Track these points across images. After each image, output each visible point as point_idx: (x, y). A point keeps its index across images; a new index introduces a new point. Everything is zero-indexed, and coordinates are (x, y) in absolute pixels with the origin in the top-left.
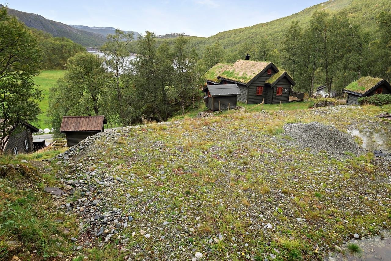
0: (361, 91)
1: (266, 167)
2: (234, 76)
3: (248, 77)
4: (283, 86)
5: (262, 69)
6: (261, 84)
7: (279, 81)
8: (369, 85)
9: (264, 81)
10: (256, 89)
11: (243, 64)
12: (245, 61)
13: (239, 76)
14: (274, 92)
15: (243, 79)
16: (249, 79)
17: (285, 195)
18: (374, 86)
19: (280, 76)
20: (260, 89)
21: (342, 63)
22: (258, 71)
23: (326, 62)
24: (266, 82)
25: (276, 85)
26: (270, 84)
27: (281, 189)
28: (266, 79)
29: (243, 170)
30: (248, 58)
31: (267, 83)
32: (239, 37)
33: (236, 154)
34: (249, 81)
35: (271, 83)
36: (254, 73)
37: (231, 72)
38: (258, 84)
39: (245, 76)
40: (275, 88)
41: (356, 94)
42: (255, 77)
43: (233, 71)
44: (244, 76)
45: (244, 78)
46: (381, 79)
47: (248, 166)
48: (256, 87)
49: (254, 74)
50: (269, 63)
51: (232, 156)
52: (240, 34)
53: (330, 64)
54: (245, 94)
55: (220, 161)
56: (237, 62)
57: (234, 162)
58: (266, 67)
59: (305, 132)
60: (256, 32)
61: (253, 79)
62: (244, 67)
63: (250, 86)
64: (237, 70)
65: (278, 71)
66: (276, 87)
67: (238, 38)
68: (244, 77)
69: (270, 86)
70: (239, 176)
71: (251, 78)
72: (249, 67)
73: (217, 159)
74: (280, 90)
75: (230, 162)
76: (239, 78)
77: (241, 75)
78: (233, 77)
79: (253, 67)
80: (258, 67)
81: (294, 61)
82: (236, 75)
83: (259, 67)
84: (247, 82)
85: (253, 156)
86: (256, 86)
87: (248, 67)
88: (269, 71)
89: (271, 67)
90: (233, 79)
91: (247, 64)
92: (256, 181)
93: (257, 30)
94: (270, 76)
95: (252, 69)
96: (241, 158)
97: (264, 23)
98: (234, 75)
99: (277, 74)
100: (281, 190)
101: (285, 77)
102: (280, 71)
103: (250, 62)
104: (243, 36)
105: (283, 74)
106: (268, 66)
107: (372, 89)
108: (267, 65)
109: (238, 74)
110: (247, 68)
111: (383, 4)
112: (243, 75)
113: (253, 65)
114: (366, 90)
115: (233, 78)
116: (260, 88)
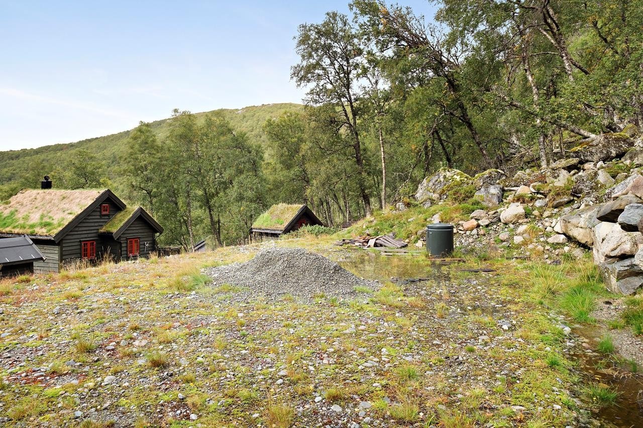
0: (279, 226)
1: (227, 356)
2: (17, 224)
3: (55, 222)
4: (139, 235)
5: (90, 202)
6: (89, 235)
7: (129, 225)
8: (286, 216)
9: (97, 228)
10: (79, 247)
11: (38, 196)
12: (41, 191)
13: (31, 223)
14: (123, 249)
15: (42, 228)
16: (59, 226)
17: (343, 408)
18: (294, 216)
19: (131, 215)
20: (89, 247)
21: (233, 192)
22: (78, 207)
23: (206, 193)
24: (102, 231)
25: (125, 236)
26: (112, 233)
27: (317, 394)
28: (100, 224)
29: (163, 386)
30: (47, 185)
31: (104, 233)
32: (11, 168)
33: (108, 351)
34: (60, 229)
35: (114, 230)
36: (69, 211)
37: (5, 216)
38: (83, 236)
39: (46, 220)
40: (123, 240)
41: (273, 232)
42: (74, 220)
43: (12, 214)
44: (43, 221)
45: (45, 226)
46: (301, 206)
47: (172, 369)
48: (79, 244)
49: (71, 214)
50: (102, 190)
51: (98, 360)
52: (11, 161)
53: (213, 196)
54: (51, 261)
55: (58, 387)
56: (19, 195)
57: (115, 373)
58: (97, 199)
59: (259, 270)
60: (49, 158)
61: (70, 223)
62: (42, 203)
63: (64, 242)
64: (22, 210)
65: (124, 206)
66: (125, 239)
67: (6, 170)
68: (46, 222)
69: (112, 237)
70: (162, 405)
71: (63, 224)
72: (53, 201)
73: (41, 381)
74: (135, 245)
75: (99, 379)
76: (32, 226)
77: (35, 218)
78: (12, 225)
79: (65, 201)
80: (77, 200)
81: (149, 193)
82: (21, 222)
83: (79, 199)
84: (56, 231)
85: (170, 342)
86: (78, 240)
87: (51, 202)
88: (104, 207)
89: (108, 198)
90: (13, 230)
91: (48, 197)
92: (230, 400)
93: (52, 156)
94: (107, 217)
95: (62, 206)
96: (135, 356)
97: (66, 144)
98: (17, 222)
99: (122, 213)
100: (320, 398)
101: (142, 218)
102: (128, 206)
103: (54, 193)
104: (19, 166)
105: (137, 211)
106: (100, 197)
107: (293, 221)
108: (97, 195)
109: (26, 218)
110: (50, 205)
111: (251, 128)
112: (42, 218)
113: (64, 198)
114: (286, 224)
115: (14, 228)
116: (89, 243)
